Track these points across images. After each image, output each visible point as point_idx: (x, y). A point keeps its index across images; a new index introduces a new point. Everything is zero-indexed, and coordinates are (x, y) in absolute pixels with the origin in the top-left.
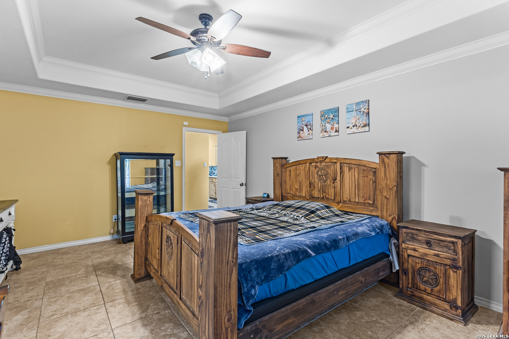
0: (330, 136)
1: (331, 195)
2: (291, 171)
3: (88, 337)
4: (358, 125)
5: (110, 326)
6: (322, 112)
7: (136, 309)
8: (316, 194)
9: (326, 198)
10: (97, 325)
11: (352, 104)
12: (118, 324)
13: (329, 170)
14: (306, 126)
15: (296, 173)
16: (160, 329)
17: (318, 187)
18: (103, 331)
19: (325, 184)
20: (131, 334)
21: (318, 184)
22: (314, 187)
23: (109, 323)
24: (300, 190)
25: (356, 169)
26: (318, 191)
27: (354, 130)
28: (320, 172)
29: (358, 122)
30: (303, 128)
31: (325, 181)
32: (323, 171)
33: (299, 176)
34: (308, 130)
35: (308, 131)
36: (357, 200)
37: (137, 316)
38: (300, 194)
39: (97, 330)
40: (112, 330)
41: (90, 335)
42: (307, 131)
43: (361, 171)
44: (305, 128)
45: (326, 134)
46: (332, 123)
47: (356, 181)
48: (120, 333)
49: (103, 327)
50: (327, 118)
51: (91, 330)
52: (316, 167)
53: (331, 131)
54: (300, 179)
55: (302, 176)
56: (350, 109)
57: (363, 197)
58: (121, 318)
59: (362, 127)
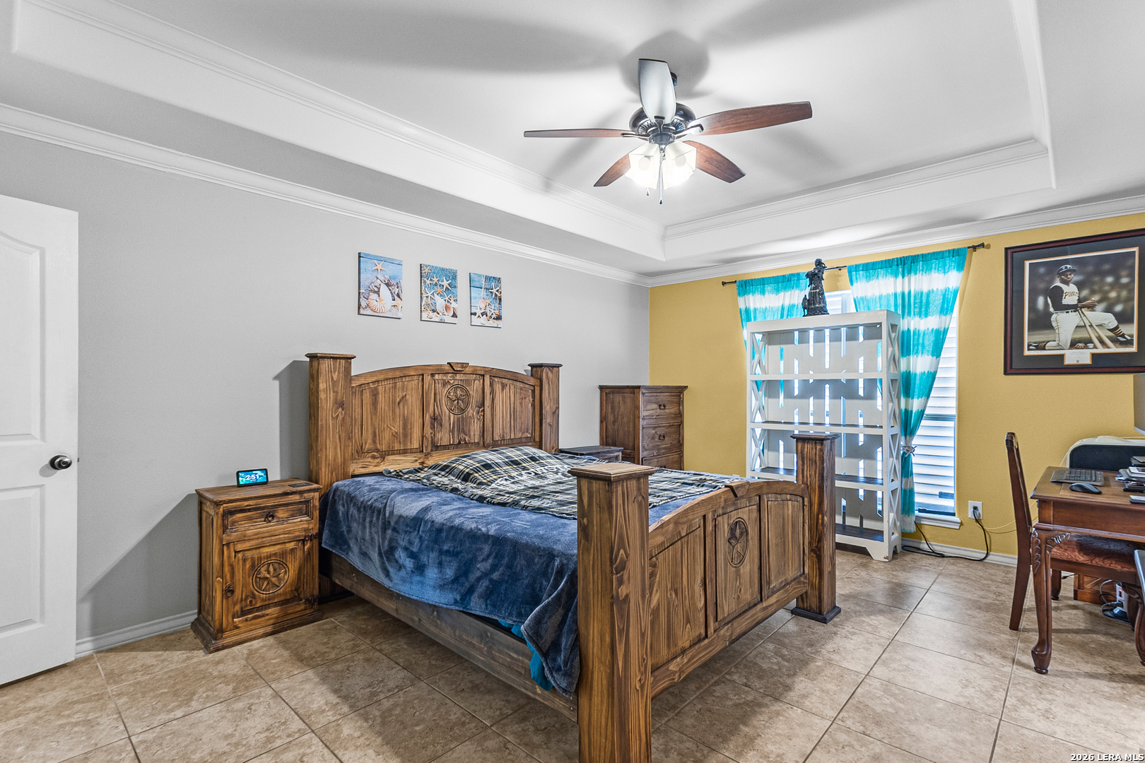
0: (442, 322)
1: (474, 435)
2: (378, 393)
3: (878, 742)
4: (489, 314)
5: (830, 730)
6: (427, 267)
7: (759, 720)
8: (444, 437)
9: (466, 443)
10: (847, 749)
11: (480, 276)
12: (816, 721)
13: (471, 389)
14: (388, 285)
15: (394, 397)
16: (779, 669)
17: (450, 424)
18: (848, 731)
19: (462, 417)
20: (818, 693)
21: (449, 418)
22: (441, 425)
23: (826, 736)
24: (405, 436)
25: (512, 387)
26: (450, 432)
27: (483, 320)
28: (452, 394)
29: (488, 309)
30: (379, 289)
31: (463, 411)
32: (458, 392)
33: (401, 405)
34: (393, 296)
35: (394, 300)
36: (513, 437)
37: (777, 707)
38: (405, 444)
39: (855, 740)
40: (834, 720)
41: (872, 743)
42: (391, 299)
43: (519, 391)
44: (384, 289)
45: (435, 317)
46: (447, 298)
47: (512, 406)
48: (828, 707)
49: (842, 737)
50: (436, 285)
51: (863, 749)
52: (445, 383)
53: (445, 313)
54: (406, 412)
55: (410, 404)
56: (476, 283)
57: (521, 430)
58: (801, 725)
59: (494, 319)
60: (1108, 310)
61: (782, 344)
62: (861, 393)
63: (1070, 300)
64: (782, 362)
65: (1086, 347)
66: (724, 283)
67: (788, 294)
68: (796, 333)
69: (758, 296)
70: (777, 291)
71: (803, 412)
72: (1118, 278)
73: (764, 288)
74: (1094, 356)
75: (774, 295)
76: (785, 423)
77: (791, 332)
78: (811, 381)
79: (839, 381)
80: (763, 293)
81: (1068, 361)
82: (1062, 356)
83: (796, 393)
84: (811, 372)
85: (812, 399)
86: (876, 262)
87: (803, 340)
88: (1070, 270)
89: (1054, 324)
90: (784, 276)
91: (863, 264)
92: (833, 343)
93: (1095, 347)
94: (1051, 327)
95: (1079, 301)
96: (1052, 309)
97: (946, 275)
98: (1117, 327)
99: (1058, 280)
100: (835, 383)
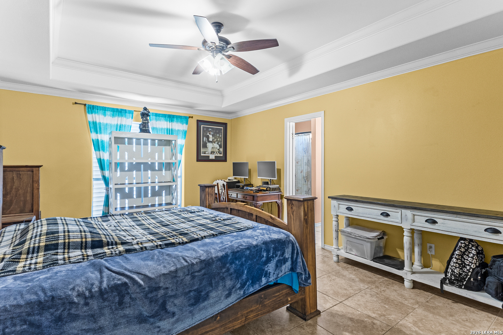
60: (218, 144)
61: (119, 144)
62: (157, 168)
63: (211, 139)
64: (118, 153)
65: (214, 154)
66: (76, 103)
67: (120, 118)
68: (126, 140)
69: (102, 116)
70: (113, 116)
71: (131, 178)
72: (219, 135)
73: (105, 113)
74: (215, 157)
75: (111, 118)
76: (120, 184)
77: (124, 138)
78: (134, 163)
79: (147, 163)
80: (105, 115)
81: (210, 158)
82: (209, 156)
83: (127, 169)
84: (134, 159)
85: (135, 172)
86: (160, 114)
87: (130, 143)
88: (210, 131)
89: (207, 146)
90: (117, 109)
91: (155, 113)
92: (144, 146)
93: (215, 154)
94: (207, 147)
95: (213, 140)
96: (207, 142)
97: (183, 125)
98: (219, 149)
99: (208, 133)
100: (145, 164)
